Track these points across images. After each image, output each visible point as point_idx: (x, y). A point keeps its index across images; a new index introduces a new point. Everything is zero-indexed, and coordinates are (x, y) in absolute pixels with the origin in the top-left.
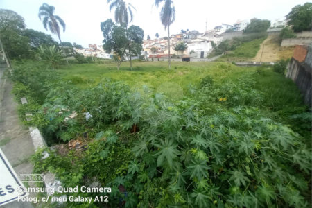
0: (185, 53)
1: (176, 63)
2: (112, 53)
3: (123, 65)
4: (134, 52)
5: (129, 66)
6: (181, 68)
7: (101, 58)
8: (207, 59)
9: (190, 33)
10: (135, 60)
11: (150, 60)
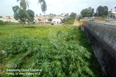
0: (52, 22)
1: (49, 25)
2: (19, 20)
3: (25, 26)
4: (30, 20)
5: (28, 26)
6: (51, 27)
7: (13, 23)
8: (60, 24)
9: (53, 15)
10: (31, 24)
11: (38, 24)
